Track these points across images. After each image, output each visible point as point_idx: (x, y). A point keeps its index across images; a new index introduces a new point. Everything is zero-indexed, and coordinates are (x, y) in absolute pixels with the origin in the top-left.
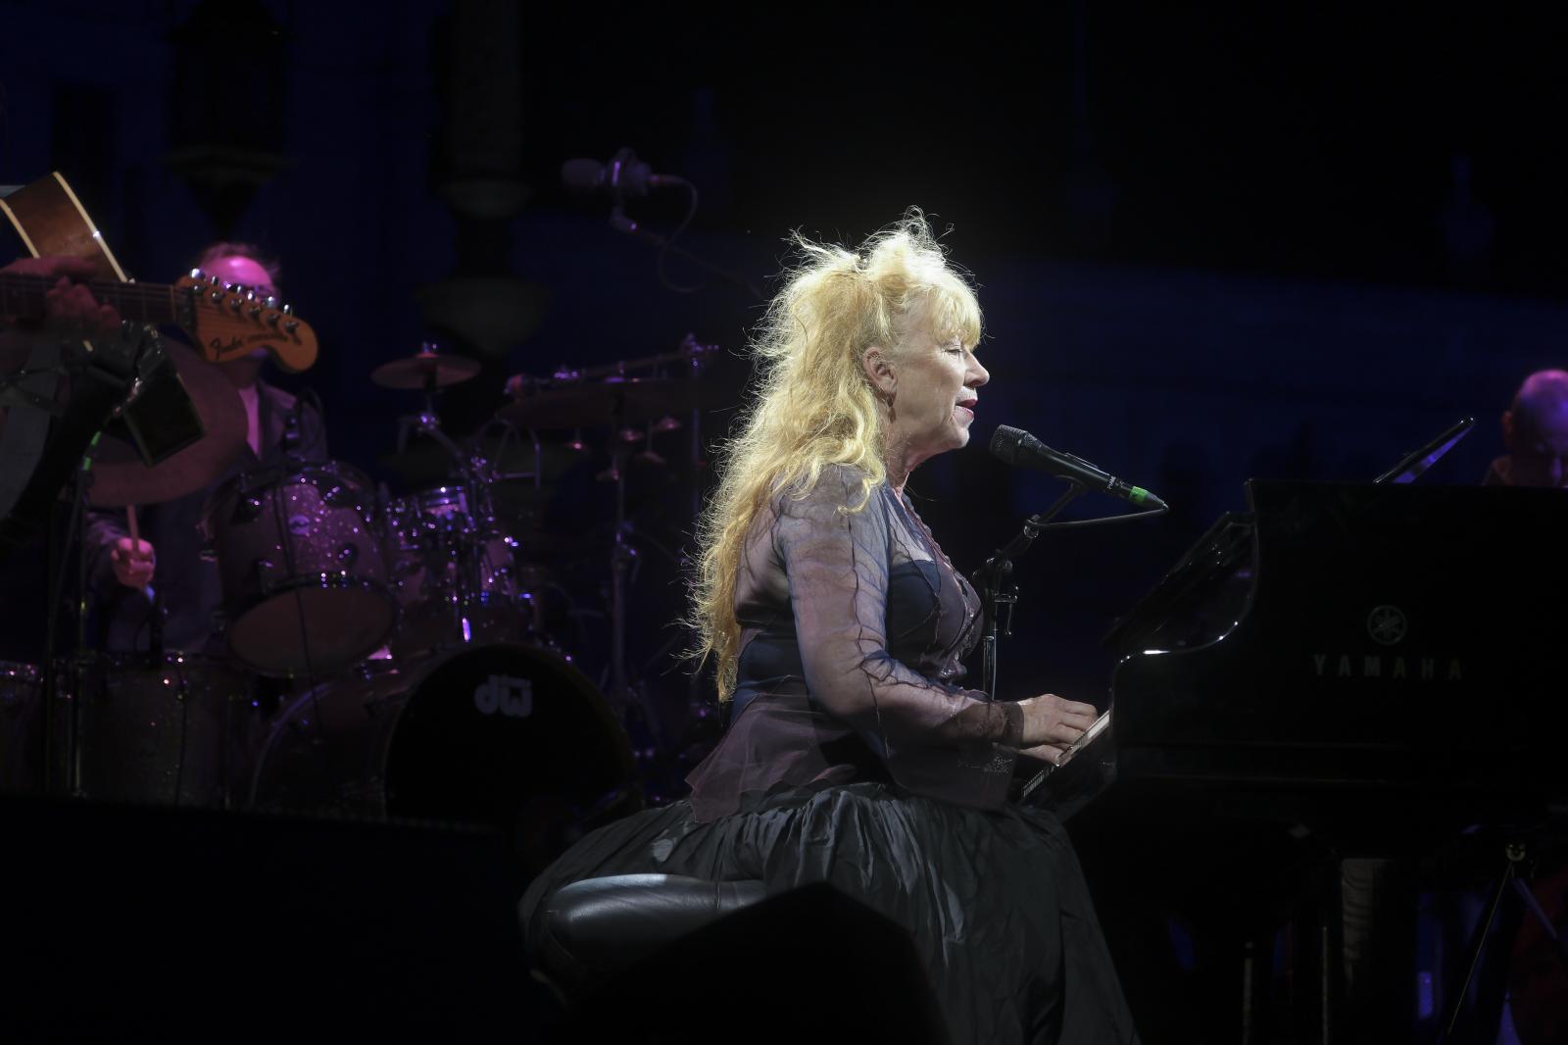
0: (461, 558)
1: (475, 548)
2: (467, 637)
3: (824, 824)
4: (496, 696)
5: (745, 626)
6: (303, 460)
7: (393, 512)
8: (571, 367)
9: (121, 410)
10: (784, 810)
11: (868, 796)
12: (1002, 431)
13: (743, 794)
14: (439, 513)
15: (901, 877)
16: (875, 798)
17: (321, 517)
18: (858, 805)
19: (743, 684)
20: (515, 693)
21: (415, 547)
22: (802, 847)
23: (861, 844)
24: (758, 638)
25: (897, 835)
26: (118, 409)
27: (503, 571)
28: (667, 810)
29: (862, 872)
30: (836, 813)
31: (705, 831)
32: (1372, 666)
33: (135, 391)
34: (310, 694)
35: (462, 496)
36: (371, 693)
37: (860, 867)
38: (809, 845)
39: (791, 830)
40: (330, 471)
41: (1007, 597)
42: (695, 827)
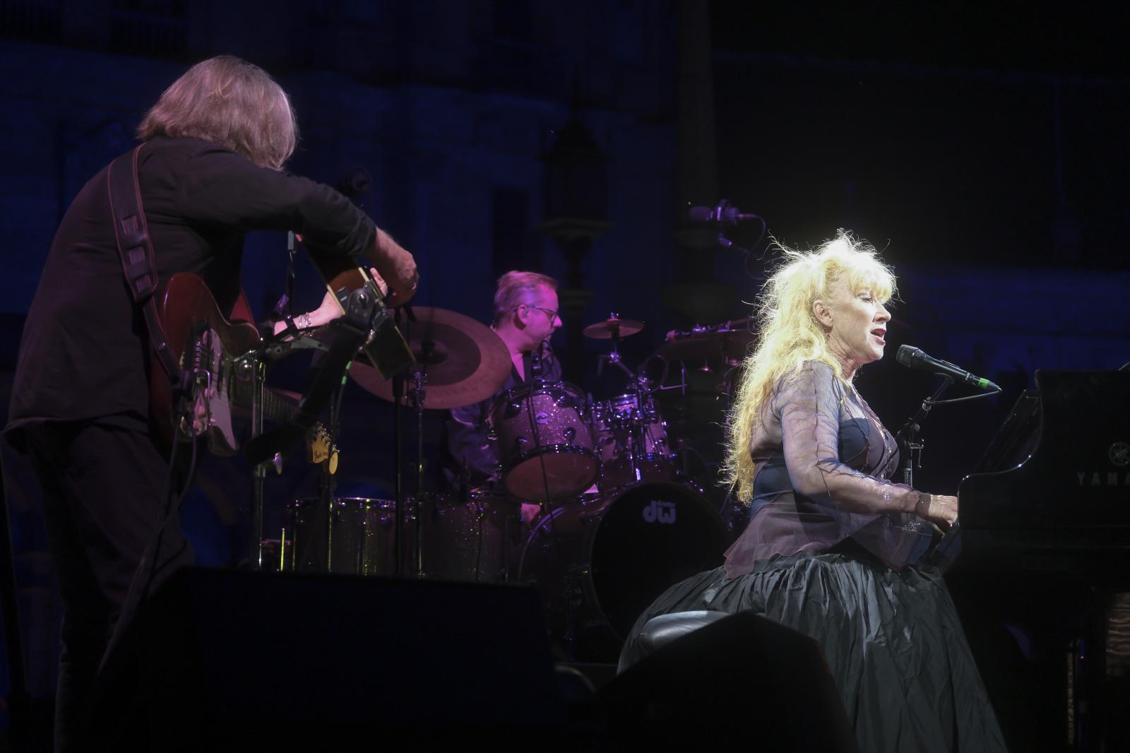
0: (635, 435)
1: (642, 429)
2: (639, 478)
3: (800, 579)
4: (654, 512)
5: (756, 461)
6: (543, 381)
7: (596, 410)
8: (702, 326)
9: (363, 348)
10: (778, 571)
11: (828, 562)
12: (903, 348)
13: (755, 562)
14: (623, 409)
15: (846, 609)
16: (833, 562)
17: (554, 413)
18: (822, 567)
19: (757, 497)
20: (666, 510)
21: (608, 428)
22: (787, 593)
23: (822, 589)
24: (764, 468)
25: (844, 585)
26: (361, 348)
27: (660, 441)
28: (713, 573)
29: (823, 607)
30: (808, 572)
31: (734, 584)
32: (1112, 478)
33: (371, 337)
34: (549, 515)
35: (635, 399)
36: (584, 512)
37: (822, 605)
38: (791, 592)
39: (781, 584)
40: (559, 386)
41: (917, 446)
42: (728, 582)
